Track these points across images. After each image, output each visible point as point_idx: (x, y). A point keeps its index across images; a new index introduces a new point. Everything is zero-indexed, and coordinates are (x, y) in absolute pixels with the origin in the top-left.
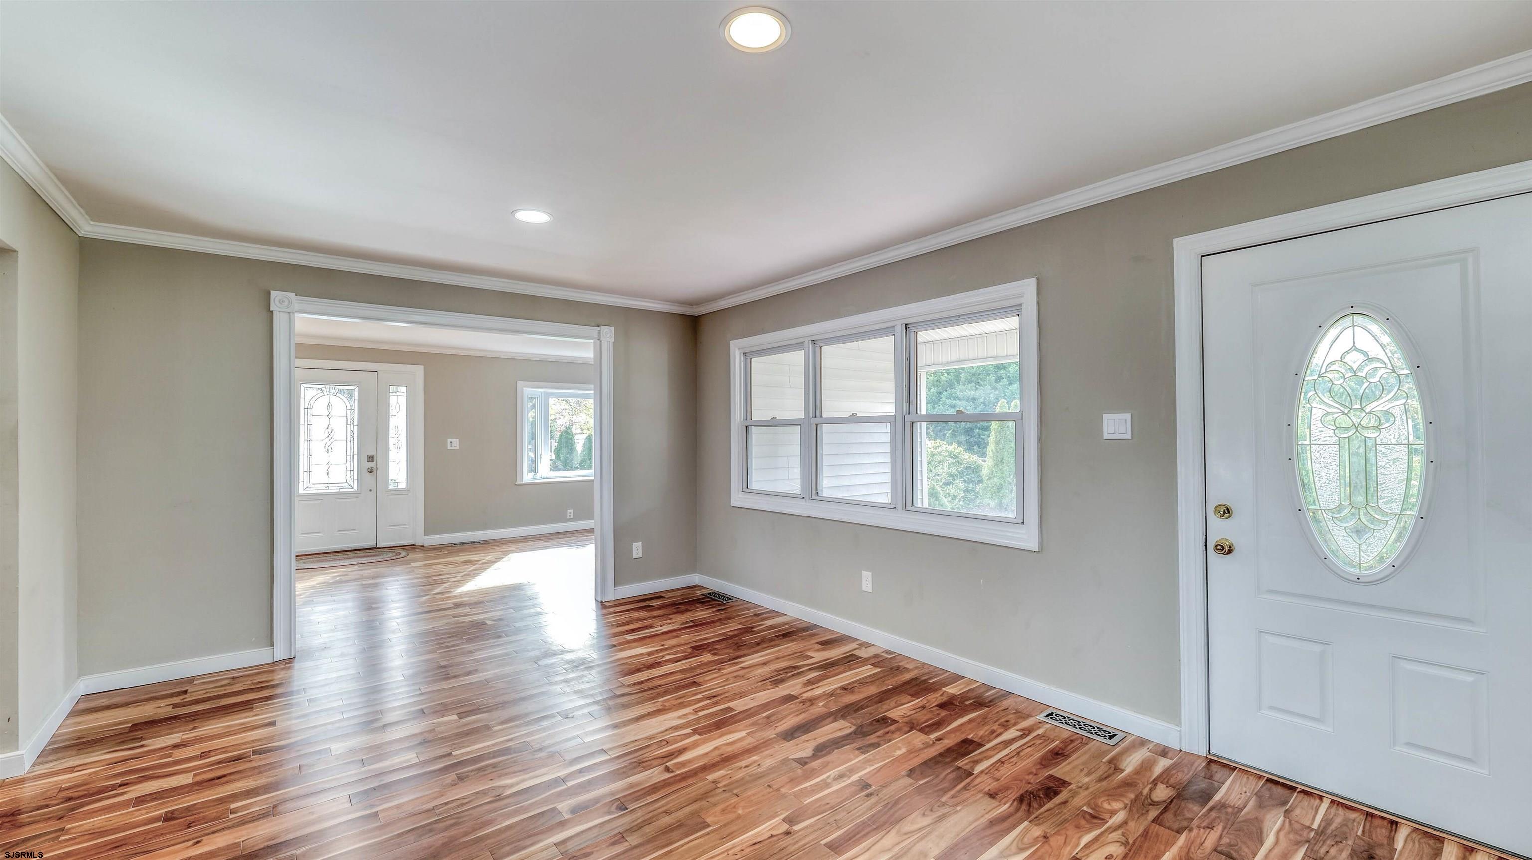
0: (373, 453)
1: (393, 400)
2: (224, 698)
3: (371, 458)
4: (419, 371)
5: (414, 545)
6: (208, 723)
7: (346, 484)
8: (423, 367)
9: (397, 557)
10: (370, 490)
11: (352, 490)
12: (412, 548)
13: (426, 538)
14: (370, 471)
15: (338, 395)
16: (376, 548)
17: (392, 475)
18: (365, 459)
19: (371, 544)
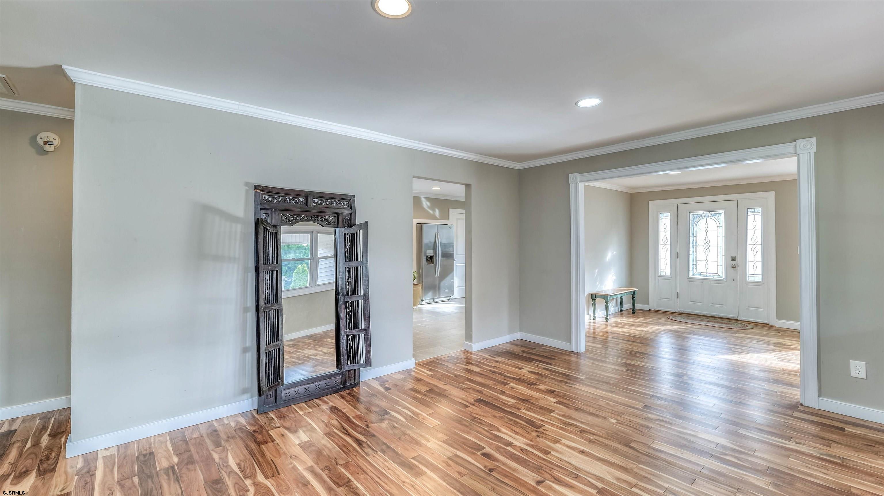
0: (734, 255)
1: (750, 219)
2: (534, 355)
3: (733, 259)
4: (771, 196)
5: (768, 324)
6: (517, 360)
7: (717, 274)
8: (774, 192)
9: (743, 328)
10: (733, 280)
11: (722, 278)
12: (766, 326)
13: (778, 321)
14: (733, 267)
15: (711, 217)
16: (736, 320)
17: (751, 270)
18: (729, 259)
19: (735, 316)
